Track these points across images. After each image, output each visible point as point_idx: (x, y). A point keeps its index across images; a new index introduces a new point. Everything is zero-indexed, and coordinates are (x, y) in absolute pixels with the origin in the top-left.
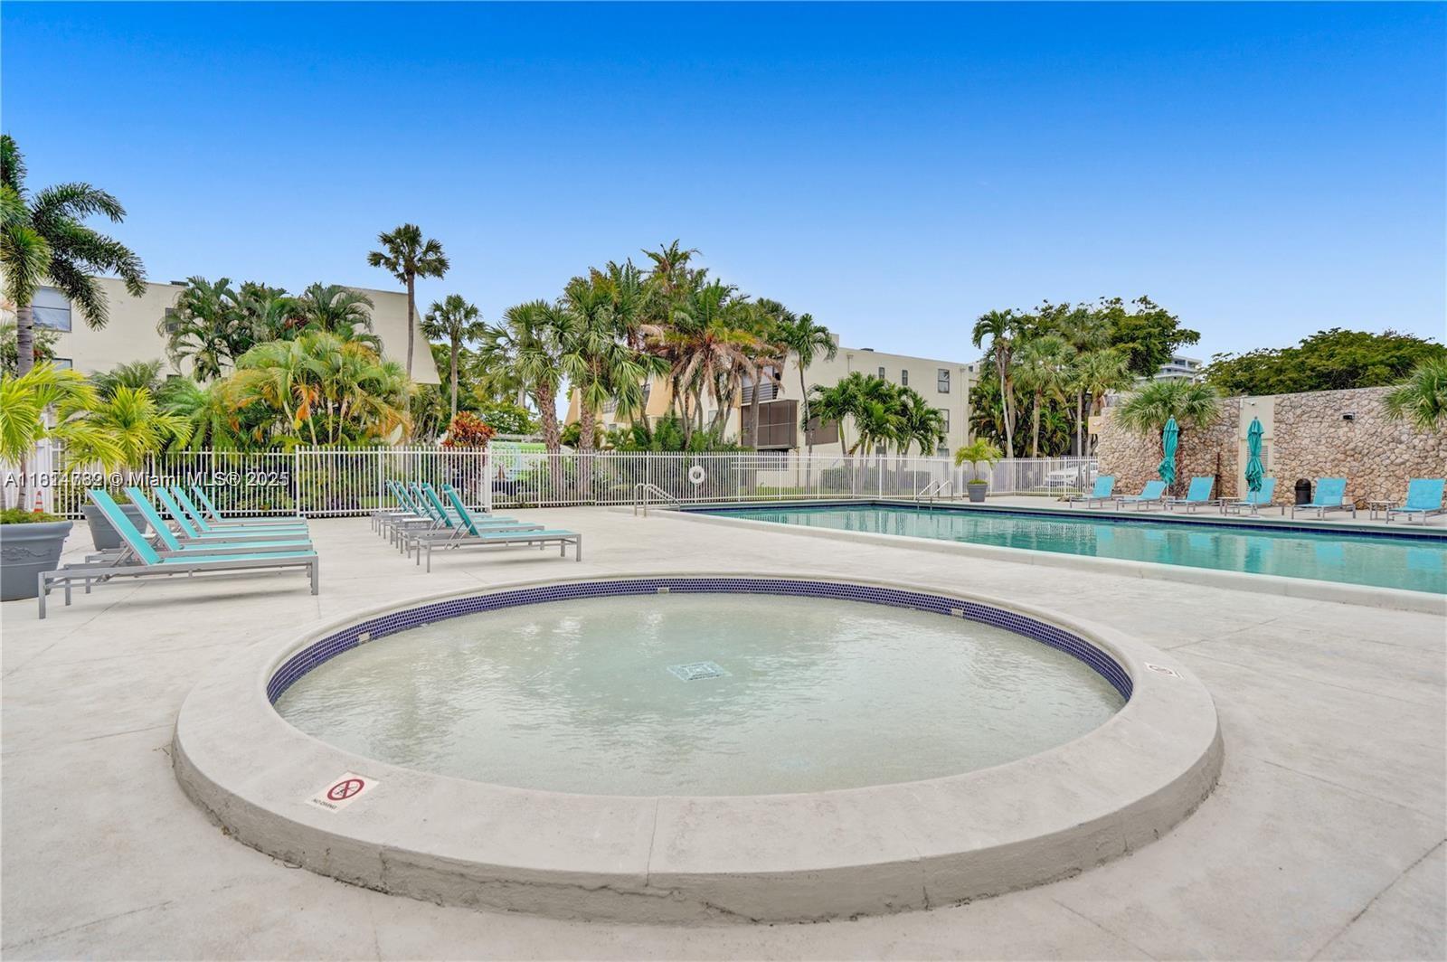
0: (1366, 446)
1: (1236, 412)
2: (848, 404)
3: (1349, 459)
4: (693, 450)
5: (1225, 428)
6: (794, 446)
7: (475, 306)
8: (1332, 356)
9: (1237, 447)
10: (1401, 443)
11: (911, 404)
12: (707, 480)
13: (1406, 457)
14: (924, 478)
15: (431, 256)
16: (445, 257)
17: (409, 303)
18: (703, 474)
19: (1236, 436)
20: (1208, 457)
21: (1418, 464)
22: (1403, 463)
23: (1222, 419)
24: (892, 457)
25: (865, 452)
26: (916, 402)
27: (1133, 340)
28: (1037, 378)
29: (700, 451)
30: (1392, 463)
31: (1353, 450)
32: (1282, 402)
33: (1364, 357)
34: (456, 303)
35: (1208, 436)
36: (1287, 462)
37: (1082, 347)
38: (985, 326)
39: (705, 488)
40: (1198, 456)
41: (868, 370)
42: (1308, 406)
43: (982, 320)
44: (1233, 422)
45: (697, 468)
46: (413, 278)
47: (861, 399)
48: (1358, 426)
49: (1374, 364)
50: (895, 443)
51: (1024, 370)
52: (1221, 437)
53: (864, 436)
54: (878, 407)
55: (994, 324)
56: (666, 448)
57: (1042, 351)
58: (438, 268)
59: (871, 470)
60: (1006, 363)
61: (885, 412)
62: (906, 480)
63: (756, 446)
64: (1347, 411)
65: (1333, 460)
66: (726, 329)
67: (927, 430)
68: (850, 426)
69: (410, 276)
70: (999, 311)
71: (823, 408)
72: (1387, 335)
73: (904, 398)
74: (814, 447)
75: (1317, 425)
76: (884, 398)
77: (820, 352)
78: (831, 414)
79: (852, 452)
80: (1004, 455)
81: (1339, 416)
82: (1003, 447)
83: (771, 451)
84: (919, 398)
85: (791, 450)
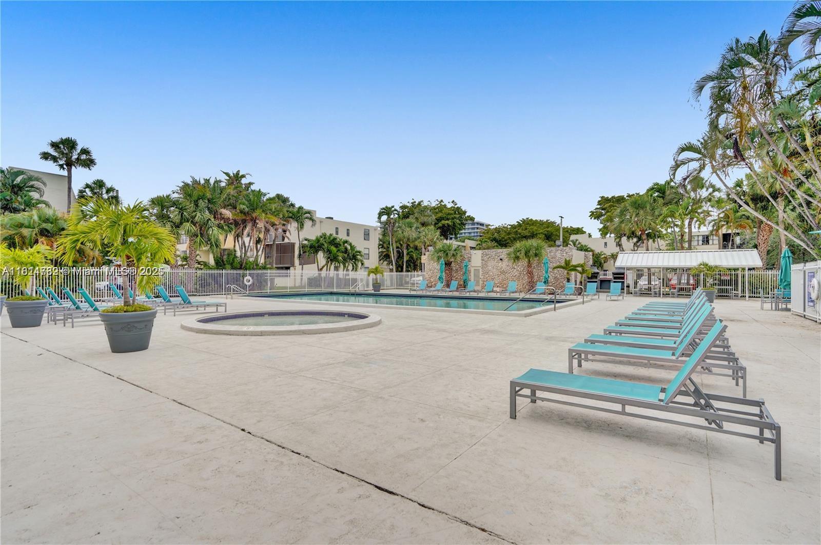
0: (506, 270)
1: (470, 256)
2: (320, 247)
3: (502, 274)
4: (246, 269)
6: (293, 265)
7: (113, 186)
8: (526, 229)
9: (470, 269)
10: (515, 269)
11: (349, 247)
12: (253, 284)
13: (516, 273)
14: (355, 281)
15: (84, 157)
16: (93, 158)
17: (68, 182)
18: (251, 280)
19: (470, 265)
21: (519, 276)
24: (341, 272)
25: (328, 269)
26: (351, 247)
27: (448, 219)
28: (404, 237)
29: (250, 269)
30: (513, 276)
31: (503, 271)
32: (483, 253)
33: (536, 230)
34: (100, 184)
36: (485, 275)
37: (423, 224)
38: (384, 212)
39: (252, 287)
41: (329, 231)
43: (382, 209)
44: (469, 260)
45: (248, 277)
46: (71, 168)
47: (326, 245)
48: (504, 263)
49: (539, 234)
50: (342, 266)
51: (399, 233)
52: (466, 265)
53: (327, 262)
54: (333, 249)
55: (387, 211)
56: (233, 268)
57: (407, 225)
58: (89, 163)
59: (331, 278)
60: (392, 229)
61: (337, 251)
62: (347, 282)
63: (275, 266)
64: (501, 257)
65: (498, 275)
66: (263, 215)
67: (356, 260)
68: (321, 257)
69: (69, 167)
70: (389, 206)
71: (309, 249)
72: (547, 221)
73: (346, 245)
74: (304, 266)
75: (493, 261)
76: (337, 245)
77: (308, 223)
78: (312, 252)
79: (321, 269)
80: (391, 270)
81: (499, 259)
82: (391, 267)
83: (282, 268)
84: (353, 245)
85: (291, 268)
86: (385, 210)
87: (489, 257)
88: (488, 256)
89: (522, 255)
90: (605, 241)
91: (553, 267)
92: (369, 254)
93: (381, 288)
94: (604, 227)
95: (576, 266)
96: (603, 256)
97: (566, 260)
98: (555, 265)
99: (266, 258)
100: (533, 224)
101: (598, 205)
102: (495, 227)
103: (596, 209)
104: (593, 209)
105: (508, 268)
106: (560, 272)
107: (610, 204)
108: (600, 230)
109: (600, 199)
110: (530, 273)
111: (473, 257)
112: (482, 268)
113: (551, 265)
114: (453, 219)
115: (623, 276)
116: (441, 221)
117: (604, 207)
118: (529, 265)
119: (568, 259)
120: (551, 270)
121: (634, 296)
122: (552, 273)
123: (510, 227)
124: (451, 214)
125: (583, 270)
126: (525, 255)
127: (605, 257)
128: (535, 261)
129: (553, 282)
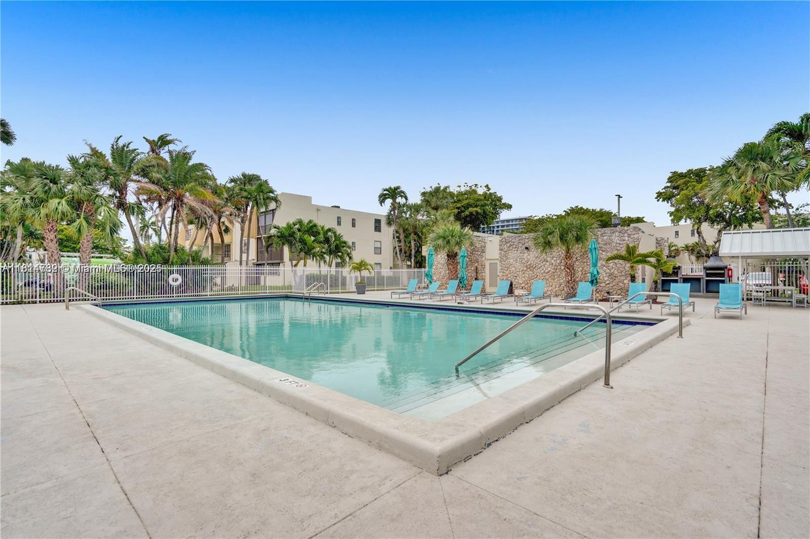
0: (535, 263)
1: (484, 244)
3: (528, 270)
5: (479, 253)
9: (485, 264)
10: (547, 262)
11: (332, 237)
13: (549, 269)
18: (181, 278)
19: (484, 258)
20: (473, 268)
21: (554, 272)
22: (548, 272)
23: (478, 248)
27: (476, 206)
30: (544, 272)
31: (530, 265)
32: (502, 240)
35: (472, 257)
36: (505, 271)
38: (387, 194)
40: (469, 268)
42: (512, 242)
43: (385, 191)
44: (483, 250)
45: (175, 276)
47: (299, 234)
48: (531, 253)
52: (478, 258)
54: (309, 239)
55: (391, 193)
64: (526, 245)
65: (522, 271)
70: (394, 186)
73: (329, 234)
75: (516, 252)
76: (315, 234)
80: (409, 267)
81: (523, 247)
82: (409, 263)
83: (273, 264)
84: (338, 234)
85: (281, 264)
86: (388, 191)
87: (511, 245)
88: (508, 245)
89: (555, 238)
90: (676, 229)
91: (607, 258)
92: (381, 248)
93: (366, 289)
94: (677, 210)
95: (646, 256)
96: (674, 248)
97: (628, 246)
98: (610, 255)
99: (259, 253)
100: (583, 213)
101: (668, 182)
102: (538, 218)
103: (666, 188)
104: (660, 189)
105: (538, 261)
106: (619, 265)
107: (684, 180)
108: (671, 214)
109: (670, 175)
110: (570, 268)
111: (488, 246)
112: (501, 261)
113: (604, 255)
114: (483, 206)
115: (723, 272)
116: (468, 208)
117: (676, 185)
118: (568, 255)
119: (631, 245)
120: (604, 263)
121: (755, 305)
122: (605, 268)
123: (556, 217)
124: (481, 200)
125: (658, 261)
126: (561, 239)
127: (676, 250)
128: (576, 249)
129: (608, 282)
